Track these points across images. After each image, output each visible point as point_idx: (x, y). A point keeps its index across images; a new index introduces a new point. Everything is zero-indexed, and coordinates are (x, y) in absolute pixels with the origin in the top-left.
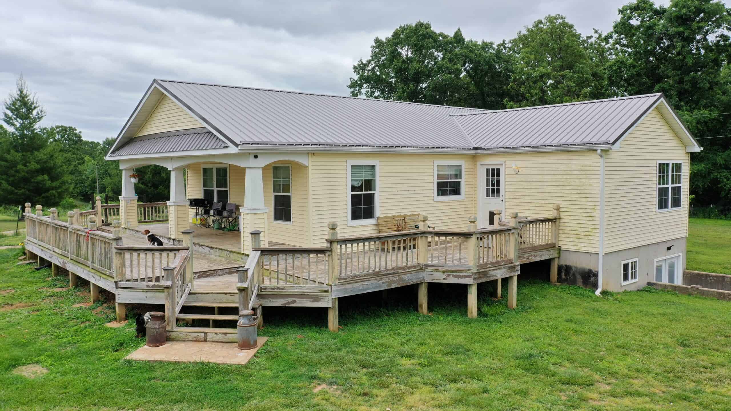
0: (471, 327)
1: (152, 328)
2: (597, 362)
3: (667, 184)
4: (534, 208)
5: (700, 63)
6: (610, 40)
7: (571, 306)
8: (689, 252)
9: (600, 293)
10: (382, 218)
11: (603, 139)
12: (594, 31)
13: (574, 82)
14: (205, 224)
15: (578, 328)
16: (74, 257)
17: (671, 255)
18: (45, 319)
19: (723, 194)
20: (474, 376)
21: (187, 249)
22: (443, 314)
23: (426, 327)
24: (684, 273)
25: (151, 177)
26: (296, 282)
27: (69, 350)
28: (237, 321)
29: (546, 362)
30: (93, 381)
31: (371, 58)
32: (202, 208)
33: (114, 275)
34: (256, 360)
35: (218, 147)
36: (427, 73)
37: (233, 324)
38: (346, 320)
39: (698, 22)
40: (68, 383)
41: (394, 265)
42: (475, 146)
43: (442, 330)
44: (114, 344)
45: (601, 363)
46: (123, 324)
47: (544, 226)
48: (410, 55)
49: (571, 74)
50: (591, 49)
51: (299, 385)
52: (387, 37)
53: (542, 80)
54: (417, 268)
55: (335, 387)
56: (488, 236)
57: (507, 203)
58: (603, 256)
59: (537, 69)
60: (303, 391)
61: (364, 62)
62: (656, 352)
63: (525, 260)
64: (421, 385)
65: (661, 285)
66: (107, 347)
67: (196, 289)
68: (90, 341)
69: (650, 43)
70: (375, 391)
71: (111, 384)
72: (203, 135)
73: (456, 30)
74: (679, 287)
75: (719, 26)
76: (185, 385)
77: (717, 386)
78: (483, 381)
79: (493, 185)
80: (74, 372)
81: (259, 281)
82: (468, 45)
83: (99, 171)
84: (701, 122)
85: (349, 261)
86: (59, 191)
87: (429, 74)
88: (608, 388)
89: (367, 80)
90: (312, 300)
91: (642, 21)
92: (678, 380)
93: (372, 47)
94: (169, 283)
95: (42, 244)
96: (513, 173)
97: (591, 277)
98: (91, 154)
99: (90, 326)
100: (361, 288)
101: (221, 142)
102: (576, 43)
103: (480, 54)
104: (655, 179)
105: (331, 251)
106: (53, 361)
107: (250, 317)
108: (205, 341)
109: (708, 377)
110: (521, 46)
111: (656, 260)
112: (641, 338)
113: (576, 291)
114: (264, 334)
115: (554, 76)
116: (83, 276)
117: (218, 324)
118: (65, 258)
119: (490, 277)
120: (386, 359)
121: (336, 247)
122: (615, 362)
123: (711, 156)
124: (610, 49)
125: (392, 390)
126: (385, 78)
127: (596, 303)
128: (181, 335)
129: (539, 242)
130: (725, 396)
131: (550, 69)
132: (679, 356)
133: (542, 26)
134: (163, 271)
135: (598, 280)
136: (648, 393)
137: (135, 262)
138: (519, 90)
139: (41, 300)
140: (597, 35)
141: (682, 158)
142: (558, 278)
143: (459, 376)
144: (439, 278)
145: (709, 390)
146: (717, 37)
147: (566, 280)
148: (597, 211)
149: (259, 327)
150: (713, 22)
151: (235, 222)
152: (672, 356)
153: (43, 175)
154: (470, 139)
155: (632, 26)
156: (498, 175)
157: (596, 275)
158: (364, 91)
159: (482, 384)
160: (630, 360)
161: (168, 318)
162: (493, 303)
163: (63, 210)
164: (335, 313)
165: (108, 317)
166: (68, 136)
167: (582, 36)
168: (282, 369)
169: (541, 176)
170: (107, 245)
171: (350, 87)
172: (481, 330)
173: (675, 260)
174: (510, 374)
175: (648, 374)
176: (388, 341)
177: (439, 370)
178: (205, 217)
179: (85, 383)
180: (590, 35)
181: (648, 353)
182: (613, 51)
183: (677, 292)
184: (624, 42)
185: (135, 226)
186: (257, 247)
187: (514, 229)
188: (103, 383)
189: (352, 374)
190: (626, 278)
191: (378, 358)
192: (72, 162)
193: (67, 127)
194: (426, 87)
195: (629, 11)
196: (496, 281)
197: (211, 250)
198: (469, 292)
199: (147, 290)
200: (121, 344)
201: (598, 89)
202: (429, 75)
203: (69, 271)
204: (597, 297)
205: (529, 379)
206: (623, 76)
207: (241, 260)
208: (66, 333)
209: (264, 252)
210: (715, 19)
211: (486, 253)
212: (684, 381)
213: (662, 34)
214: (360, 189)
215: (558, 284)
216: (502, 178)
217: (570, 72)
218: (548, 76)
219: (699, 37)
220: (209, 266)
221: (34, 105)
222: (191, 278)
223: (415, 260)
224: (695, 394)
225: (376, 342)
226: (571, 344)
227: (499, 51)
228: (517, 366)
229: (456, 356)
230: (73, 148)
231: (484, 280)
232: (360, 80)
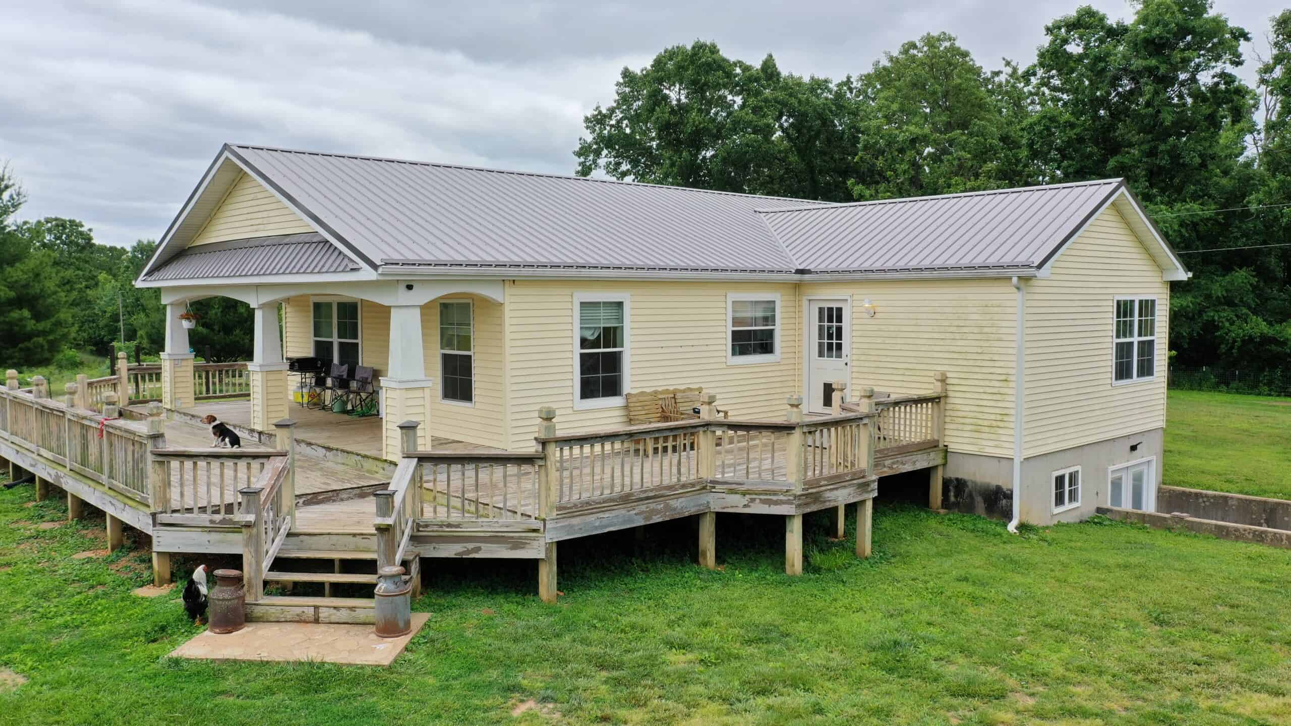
0: (792, 592)
1: (219, 600)
2: (1011, 654)
3: (1131, 335)
4: (900, 378)
5: (1184, 121)
6: (1033, 79)
7: (966, 552)
8: (1166, 452)
9: (1016, 528)
10: (635, 395)
11: (1021, 259)
12: (1004, 62)
13: (969, 152)
14: (317, 403)
15: (979, 592)
16: (77, 466)
17: (1136, 459)
18: (21, 582)
19: (1223, 348)
20: (799, 682)
21: (284, 455)
22: (741, 568)
23: (713, 593)
24: (1159, 490)
25: (219, 314)
26: (481, 512)
27: (65, 639)
28: (375, 585)
29: (922, 656)
30: (109, 698)
31: (615, 105)
32: (312, 374)
33: (150, 501)
34: (409, 656)
35: (341, 269)
36: (715, 131)
37: (366, 591)
38: (571, 581)
39: (1183, 50)
40: (64, 704)
41: (656, 481)
42: (801, 267)
43: (741, 598)
44: (149, 629)
45: (1018, 656)
46: (165, 590)
47: (919, 410)
48: (684, 100)
49: (964, 138)
50: (999, 94)
51: (485, 702)
52: (643, 67)
53: (914, 148)
54: (698, 488)
55: (551, 706)
56: (821, 431)
57: (855, 369)
58: (1021, 462)
59: (905, 127)
60: (492, 714)
61: (604, 111)
62: (1113, 635)
63: (885, 469)
64: (704, 701)
65: (1119, 512)
66: (137, 635)
67: (299, 528)
68: (104, 623)
69: (1100, 85)
70: (622, 713)
71: (143, 705)
72: (314, 245)
73: (764, 57)
74: (1150, 516)
75: (1217, 58)
76: (279, 704)
77: (1218, 696)
78: (813, 692)
79: (830, 337)
80: (74, 681)
81: (414, 512)
82: (787, 84)
83: (125, 300)
84: (1188, 225)
85: (576, 473)
86: (51, 337)
87: (718, 133)
88: (1031, 702)
89: (608, 142)
90: (510, 545)
91: (1087, 46)
92: (1152, 686)
93: (618, 84)
94: (251, 518)
95: (17, 440)
96: (866, 315)
97: (1000, 499)
98: (110, 269)
99: (105, 594)
100: (597, 524)
101: (346, 260)
102: (972, 83)
103: (807, 99)
104: (1110, 327)
105: (544, 458)
106: (36, 661)
107: (396, 580)
108: (317, 621)
109: (1203, 680)
110: (879, 87)
111: (1112, 468)
112: (1087, 610)
113: (974, 525)
114: (424, 607)
115: (935, 140)
116: (93, 501)
117: (340, 590)
118: (60, 468)
119: (825, 502)
120: (641, 653)
121: (554, 452)
122: (1042, 654)
123: (1203, 282)
124: (1031, 94)
125: (653, 711)
126: (641, 139)
127: (1008, 547)
128: (273, 611)
129: (910, 437)
130: (1233, 716)
131: (927, 129)
132: (1152, 642)
133: (915, 52)
134: (240, 496)
135: (1011, 505)
136: (1100, 712)
137: (189, 476)
138: (874, 165)
139: (15, 545)
140: (1009, 70)
141: (1157, 291)
142: (943, 501)
143: (772, 682)
144: (736, 504)
145: (1204, 704)
146: (1214, 77)
147: (956, 505)
148: (1012, 385)
149: (414, 595)
150: (1209, 50)
151: (372, 400)
152: (1140, 643)
153: (20, 309)
154: (790, 254)
155: (1070, 56)
156: (839, 319)
157: (1009, 496)
158: (602, 161)
159: (811, 698)
160: (1069, 651)
161: (250, 580)
162: (830, 548)
163: (57, 371)
164: (551, 569)
165: (139, 576)
166: (68, 236)
167: (984, 70)
168: (456, 672)
169: (914, 322)
170: (137, 446)
171: (579, 154)
172: (809, 597)
173: (1145, 467)
174: (860, 679)
175: (1100, 676)
176: (645, 619)
177: (735, 672)
178: (318, 390)
179: (94, 703)
180: (997, 70)
181: (1100, 638)
182: (1036, 98)
183: (1148, 525)
184: (1056, 82)
185: (190, 406)
186: (411, 451)
187: (867, 416)
188: (128, 703)
189: (582, 682)
190: (1059, 500)
191: (627, 651)
192: (75, 283)
193: (65, 221)
194: (713, 156)
195: (1063, 30)
196: (835, 509)
197: (328, 454)
198: (788, 529)
199: (212, 529)
200: (163, 629)
201: (1010, 164)
202: (718, 136)
203: (67, 492)
204: (1011, 535)
205: (895, 687)
206: (1053, 142)
207: (382, 471)
208: (61, 607)
209: (422, 459)
210: (1210, 45)
211: (818, 457)
212: (1162, 688)
213: (1122, 69)
214: (595, 344)
215: (942, 511)
216: (845, 324)
217: (963, 134)
218: (925, 140)
219: (1183, 76)
220: (325, 483)
221: (5, 182)
222: (290, 508)
223: (694, 471)
224: (1180, 713)
225: (625, 620)
226: (966, 623)
227: (839, 95)
228: (872, 664)
229: (765, 646)
230: (77, 259)
231: (814, 508)
232: (596, 143)
